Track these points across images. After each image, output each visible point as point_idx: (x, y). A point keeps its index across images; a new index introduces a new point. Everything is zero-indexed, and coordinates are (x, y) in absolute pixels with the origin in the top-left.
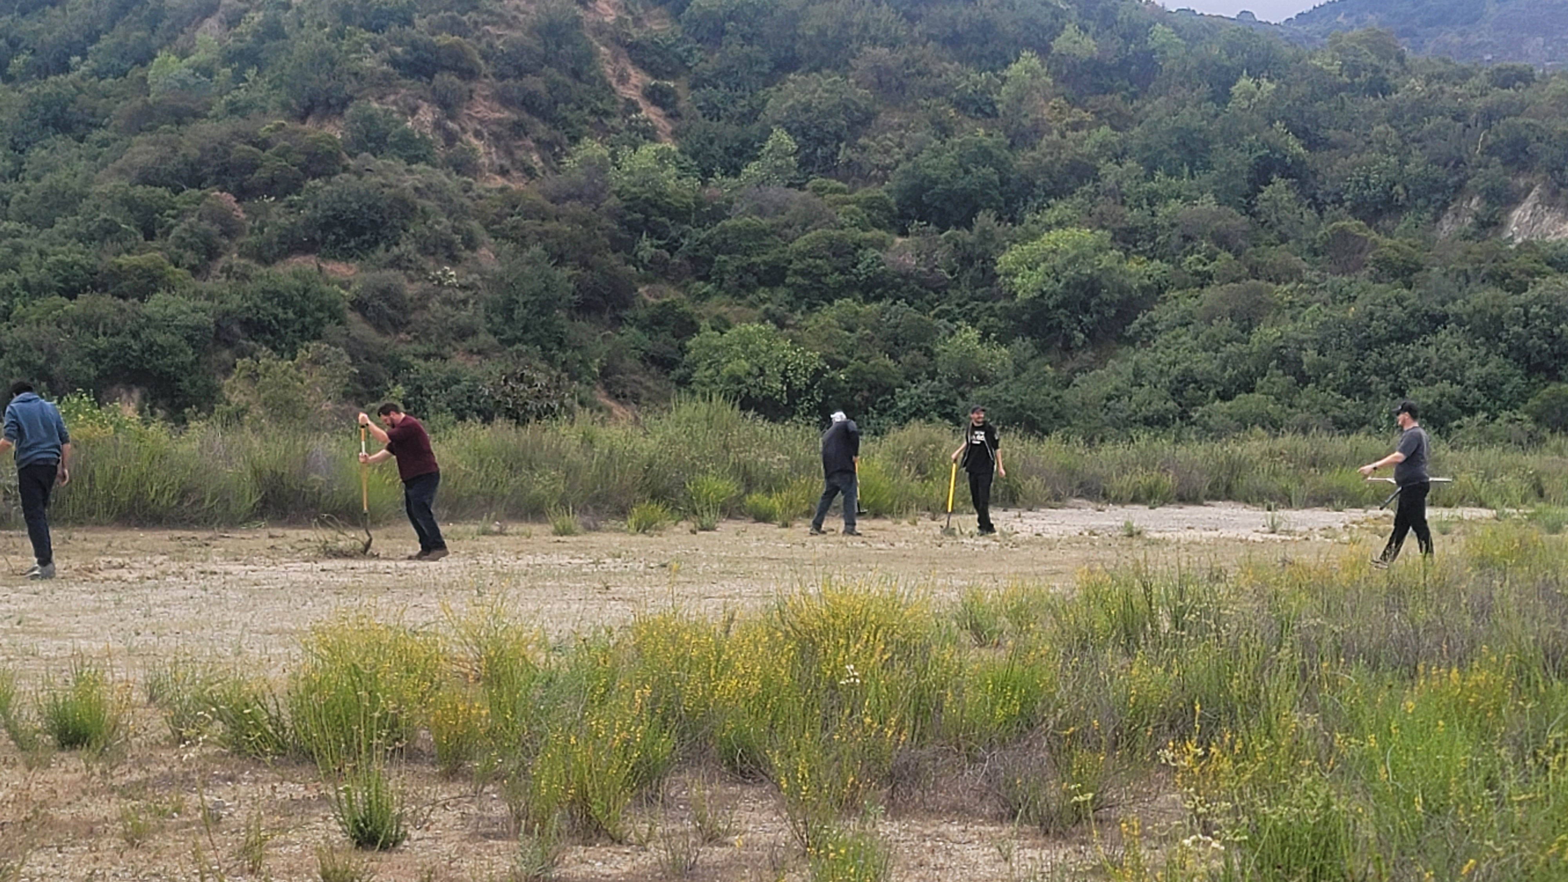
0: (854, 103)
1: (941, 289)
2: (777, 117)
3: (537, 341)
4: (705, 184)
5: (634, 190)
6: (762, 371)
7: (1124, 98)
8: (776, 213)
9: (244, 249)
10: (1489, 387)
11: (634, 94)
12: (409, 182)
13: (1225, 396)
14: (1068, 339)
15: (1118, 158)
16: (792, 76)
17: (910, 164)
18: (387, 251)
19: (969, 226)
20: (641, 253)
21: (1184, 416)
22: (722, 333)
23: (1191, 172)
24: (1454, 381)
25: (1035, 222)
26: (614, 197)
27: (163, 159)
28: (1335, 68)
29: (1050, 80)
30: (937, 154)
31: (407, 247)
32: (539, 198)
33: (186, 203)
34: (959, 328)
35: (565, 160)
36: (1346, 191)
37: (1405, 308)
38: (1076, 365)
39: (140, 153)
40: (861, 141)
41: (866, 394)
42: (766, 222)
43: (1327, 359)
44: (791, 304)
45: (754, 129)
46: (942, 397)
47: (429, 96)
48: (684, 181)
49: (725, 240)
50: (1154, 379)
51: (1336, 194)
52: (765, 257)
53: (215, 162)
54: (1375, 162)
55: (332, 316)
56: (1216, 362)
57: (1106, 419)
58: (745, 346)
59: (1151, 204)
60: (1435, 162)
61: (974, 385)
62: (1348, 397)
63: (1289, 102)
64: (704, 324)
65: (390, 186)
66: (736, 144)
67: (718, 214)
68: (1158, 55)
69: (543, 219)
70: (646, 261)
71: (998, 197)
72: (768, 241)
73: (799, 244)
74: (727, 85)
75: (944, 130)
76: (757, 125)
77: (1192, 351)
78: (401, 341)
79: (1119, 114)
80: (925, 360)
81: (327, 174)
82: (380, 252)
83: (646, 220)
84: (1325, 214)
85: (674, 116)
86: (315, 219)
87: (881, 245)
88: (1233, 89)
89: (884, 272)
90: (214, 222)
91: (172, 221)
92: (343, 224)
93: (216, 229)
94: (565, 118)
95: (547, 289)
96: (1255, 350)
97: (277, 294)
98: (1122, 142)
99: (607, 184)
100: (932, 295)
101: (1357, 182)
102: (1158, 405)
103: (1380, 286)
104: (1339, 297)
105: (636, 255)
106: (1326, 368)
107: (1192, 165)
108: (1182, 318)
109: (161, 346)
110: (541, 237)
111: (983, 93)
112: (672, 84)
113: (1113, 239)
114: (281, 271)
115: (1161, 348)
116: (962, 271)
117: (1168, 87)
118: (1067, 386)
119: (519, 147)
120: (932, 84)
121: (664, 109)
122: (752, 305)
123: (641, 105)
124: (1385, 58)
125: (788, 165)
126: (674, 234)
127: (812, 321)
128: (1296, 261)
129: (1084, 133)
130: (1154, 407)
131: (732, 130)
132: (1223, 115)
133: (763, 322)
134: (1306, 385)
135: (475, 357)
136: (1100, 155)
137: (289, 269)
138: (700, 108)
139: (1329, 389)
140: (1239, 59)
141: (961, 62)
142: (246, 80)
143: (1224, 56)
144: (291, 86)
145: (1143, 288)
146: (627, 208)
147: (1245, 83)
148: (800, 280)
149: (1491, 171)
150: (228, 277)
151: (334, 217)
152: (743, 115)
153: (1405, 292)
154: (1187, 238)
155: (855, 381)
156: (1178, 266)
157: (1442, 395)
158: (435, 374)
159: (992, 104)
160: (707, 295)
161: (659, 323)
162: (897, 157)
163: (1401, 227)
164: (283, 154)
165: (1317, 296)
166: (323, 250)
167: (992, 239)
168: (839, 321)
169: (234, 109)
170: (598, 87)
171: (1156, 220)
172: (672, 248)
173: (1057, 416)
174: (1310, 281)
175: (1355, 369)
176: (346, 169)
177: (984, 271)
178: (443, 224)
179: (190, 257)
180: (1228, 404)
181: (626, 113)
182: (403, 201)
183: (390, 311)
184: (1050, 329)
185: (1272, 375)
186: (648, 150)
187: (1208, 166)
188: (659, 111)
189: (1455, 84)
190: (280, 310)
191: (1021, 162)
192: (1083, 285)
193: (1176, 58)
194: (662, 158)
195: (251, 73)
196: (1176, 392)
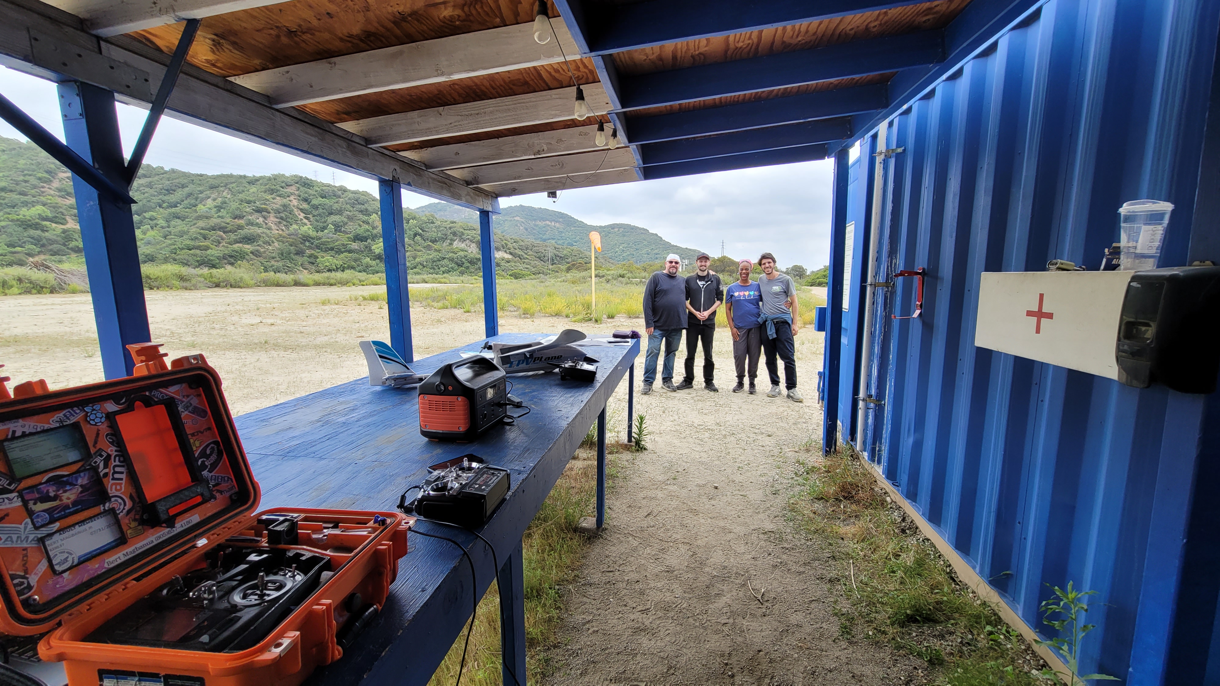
0: (344, 221)
1: (362, 252)
2: (330, 223)
3: (288, 260)
4: (317, 233)
5: (304, 234)
6: (331, 265)
9: (226, 242)
10: (452, 268)
11: (302, 218)
12: (259, 231)
16: (332, 216)
17: (355, 231)
19: (366, 242)
22: (323, 258)
24: (447, 267)
25: (378, 241)
26: (300, 235)
27: (206, 226)
30: (359, 230)
31: (260, 243)
32: (285, 235)
33: (212, 234)
35: (290, 228)
37: (439, 256)
40: (346, 227)
42: (329, 240)
44: (335, 254)
45: (326, 224)
47: (261, 216)
48: (313, 233)
49: (322, 243)
52: (330, 246)
53: (217, 227)
54: (433, 234)
58: (328, 261)
60: (442, 234)
64: (319, 257)
65: (255, 232)
66: (322, 227)
67: (320, 239)
69: (287, 239)
72: (330, 243)
73: (336, 244)
74: (320, 217)
80: (360, 263)
81: (242, 230)
82: (255, 243)
83: (307, 239)
85: (310, 222)
86: (241, 237)
87: (351, 245)
89: (352, 249)
91: (210, 237)
92: (247, 238)
93: (220, 239)
94: (289, 221)
95: (289, 251)
96: (416, 262)
97: (235, 251)
99: (298, 233)
101: (430, 237)
103: (435, 253)
104: (429, 254)
105: (305, 245)
109: (211, 259)
112: (309, 216)
116: (366, 249)
119: (280, 226)
120: (357, 218)
122: (328, 254)
124: (434, 218)
125: (333, 231)
126: (312, 242)
127: (340, 257)
128: (422, 248)
131: (321, 224)
133: (330, 257)
135: (276, 262)
137: (236, 246)
138: (315, 220)
146: (303, 237)
148: (337, 250)
149: (451, 236)
150: (224, 247)
151: (244, 237)
152: (323, 222)
160: (319, 252)
161: (311, 257)
162: (352, 230)
163: (438, 244)
164: (232, 226)
166: (243, 243)
167: (370, 244)
168: (344, 257)
169: (219, 217)
170: (295, 216)
174: (424, 252)
175: (432, 265)
176: (245, 229)
177: (369, 249)
178: (267, 239)
179: (214, 244)
181: (301, 221)
182: (258, 235)
183: (258, 254)
185: (419, 266)
186: (306, 227)
188: (307, 221)
189: (445, 223)
194: (308, 229)
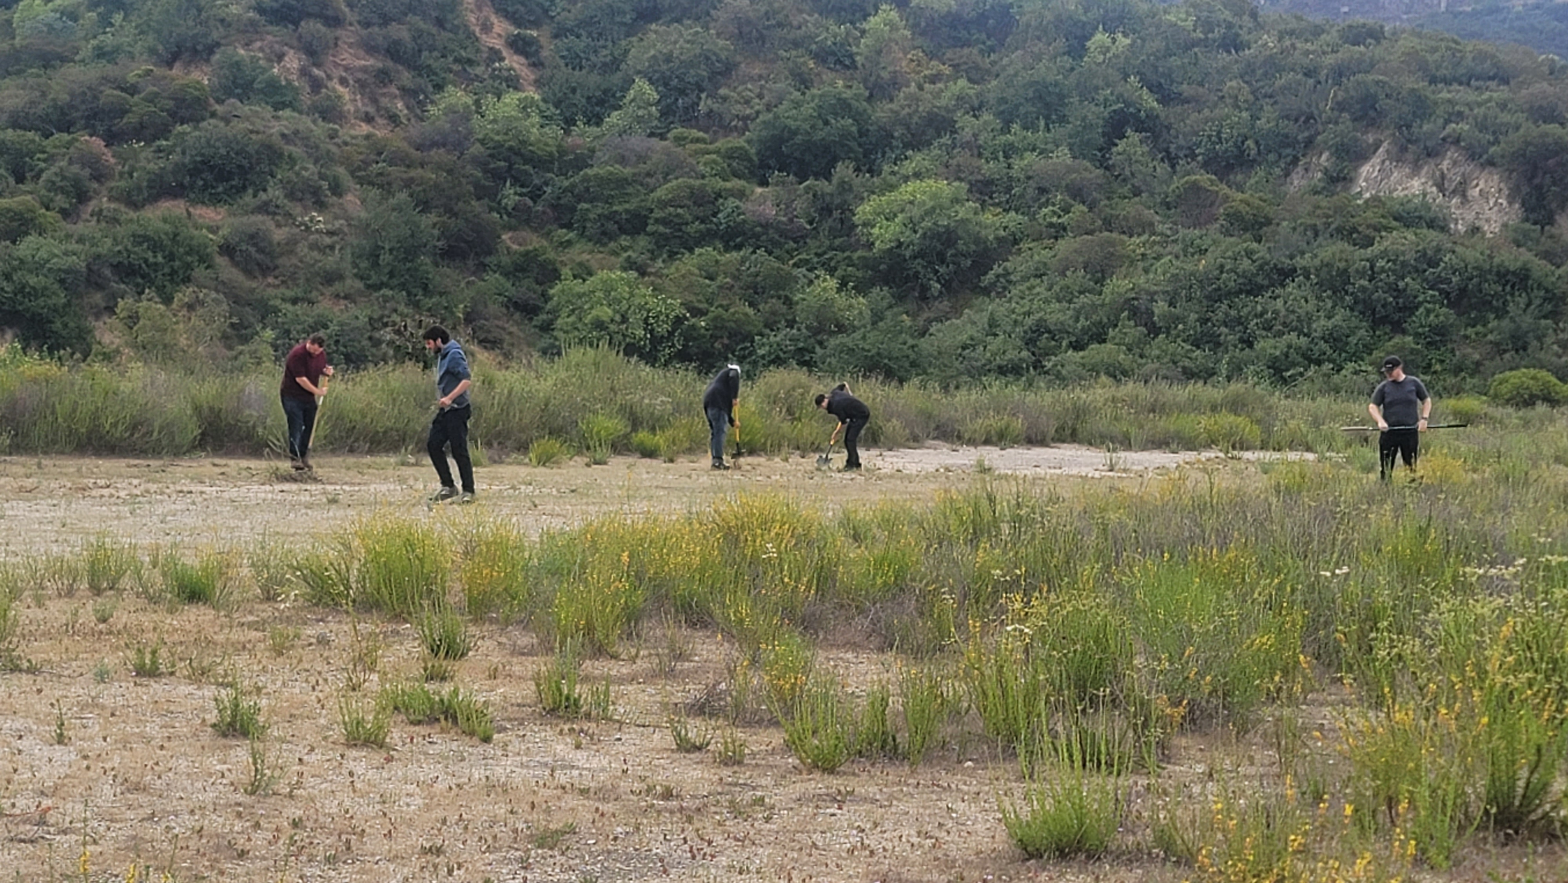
0: (715, 54)
1: (800, 238)
2: (639, 67)
3: (403, 286)
4: (567, 132)
5: (497, 138)
6: (624, 319)
7: (981, 51)
8: (638, 162)
9: (114, 193)
10: (1335, 339)
11: (497, 44)
12: (276, 128)
13: (1077, 346)
14: (925, 289)
15: (975, 111)
16: (653, 26)
17: (771, 115)
18: (255, 196)
19: (828, 177)
20: (504, 201)
21: (1037, 365)
22: (584, 280)
23: (1047, 125)
24: (1301, 333)
25: (893, 173)
26: (478, 145)
27: (32, 103)
28: (1190, 24)
29: (907, 33)
30: (797, 105)
31: (274, 193)
32: (404, 145)
33: (55, 147)
34: (817, 277)
35: (429, 107)
36: (1199, 145)
37: (1254, 262)
38: (932, 315)
39: (10, 97)
40: (723, 91)
41: (726, 341)
42: (628, 171)
43: (1177, 311)
44: (652, 252)
45: (616, 79)
46: (801, 345)
47: (295, 43)
48: (546, 129)
49: (587, 189)
50: (1008, 329)
51: (1189, 148)
52: (627, 206)
53: (84, 107)
54: (1228, 117)
55: (201, 260)
56: (1070, 313)
57: (962, 367)
58: (607, 293)
59: (1007, 156)
60: (1287, 117)
61: (832, 333)
62: (1198, 347)
63: (1144, 57)
64: (566, 272)
65: (258, 133)
66: (598, 93)
67: (581, 162)
68: (1015, 10)
69: (408, 166)
70: (510, 209)
71: (857, 148)
72: (630, 190)
73: (660, 193)
74: (590, 34)
75: (804, 82)
76: (619, 74)
77: (1047, 301)
78: (269, 285)
79: (977, 68)
80: (784, 308)
81: (195, 120)
82: (248, 198)
83: (510, 167)
84: (1178, 168)
85: (536, 65)
86: (184, 165)
87: (741, 195)
88: (1088, 44)
89: (744, 221)
90: (83, 166)
91: (43, 165)
92: (212, 168)
93: (87, 172)
94: (429, 66)
95: (412, 236)
96: (1107, 300)
97: (146, 238)
98: (978, 95)
99: (471, 132)
100: (792, 244)
101: (1210, 137)
102: (1012, 355)
103: (1232, 239)
104: (1191, 250)
105: (499, 203)
106: (1178, 319)
107: (1047, 118)
108: (1037, 269)
109: (33, 288)
110: (408, 183)
111: (842, 45)
112: (535, 34)
113: (970, 191)
114: (150, 215)
115: (1015, 299)
116: (820, 221)
117: (1025, 41)
118: (923, 335)
119: (384, 95)
120: (791, 36)
121: (527, 58)
122: (615, 253)
123: (505, 53)
124: (1239, 14)
125: (650, 115)
126: (536, 181)
127: (673, 270)
128: (1149, 213)
129: (940, 85)
130: (1008, 356)
131: (594, 79)
132: (1078, 70)
133: (624, 269)
134: (1156, 335)
135: (342, 302)
136: (957, 107)
137: (158, 213)
138: (563, 57)
139: (1179, 340)
140: (1095, 13)
141: (821, 14)
142: (112, 25)
143: (1081, 11)
144: (158, 32)
145: (998, 239)
146: (490, 155)
147: (1100, 37)
148: (661, 229)
149: (1341, 127)
150: (98, 221)
151: (203, 162)
152: (605, 64)
153: (1255, 245)
154: (1042, 190)
155: (716, 328)
156: (1033, 218)
157: (1289, 347)
158: (302, 319)
159: (851, 56)
160: (569, 243)
161: (523, 270)
162: (757, 107)
163: (1252, 181)
164: (152, 99)
165: (1169, 249)
166: (192, 196)
167: (851, 189)
168: (700, 269)
169: (101, 54)
170: (461, 35)
171: (1013, 173)
172: (536, 195)
173: (913, 364)
174: (1162, 234)
175: (1204, 321)
176: (213, 115)
177: (842, 221)
178: (310, 170)
179: (60, 201)
180: (1081, 353)
181: (490, 61)
182: (269, 147)
183: (258, 256)
184: (907, 279)
185: (1124, 327)
186: (511, 98)
187: (1063, 120)
188: (523, 60)
189: (1307, 41)
190: (150, 254)
191: (879, 114)
192: (939, 235)
193: (1033, 12)
194: (525, 107)
195: (118, 18)
196: (1030, 343)
